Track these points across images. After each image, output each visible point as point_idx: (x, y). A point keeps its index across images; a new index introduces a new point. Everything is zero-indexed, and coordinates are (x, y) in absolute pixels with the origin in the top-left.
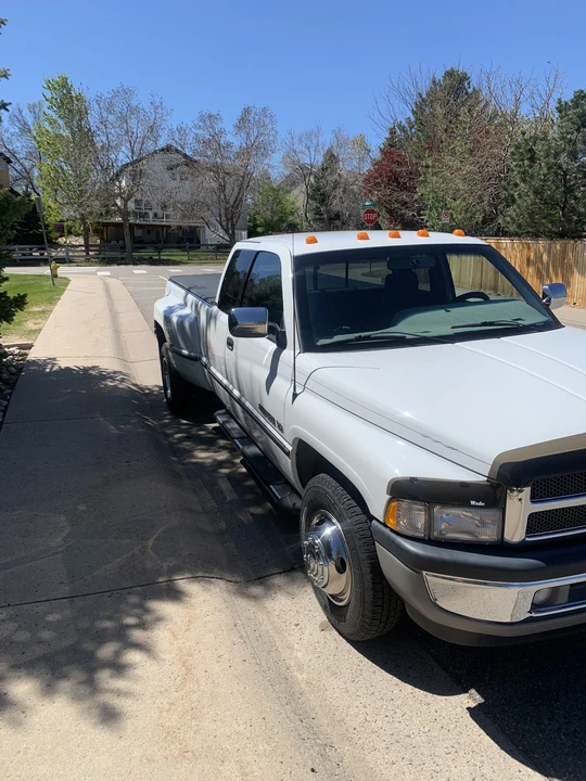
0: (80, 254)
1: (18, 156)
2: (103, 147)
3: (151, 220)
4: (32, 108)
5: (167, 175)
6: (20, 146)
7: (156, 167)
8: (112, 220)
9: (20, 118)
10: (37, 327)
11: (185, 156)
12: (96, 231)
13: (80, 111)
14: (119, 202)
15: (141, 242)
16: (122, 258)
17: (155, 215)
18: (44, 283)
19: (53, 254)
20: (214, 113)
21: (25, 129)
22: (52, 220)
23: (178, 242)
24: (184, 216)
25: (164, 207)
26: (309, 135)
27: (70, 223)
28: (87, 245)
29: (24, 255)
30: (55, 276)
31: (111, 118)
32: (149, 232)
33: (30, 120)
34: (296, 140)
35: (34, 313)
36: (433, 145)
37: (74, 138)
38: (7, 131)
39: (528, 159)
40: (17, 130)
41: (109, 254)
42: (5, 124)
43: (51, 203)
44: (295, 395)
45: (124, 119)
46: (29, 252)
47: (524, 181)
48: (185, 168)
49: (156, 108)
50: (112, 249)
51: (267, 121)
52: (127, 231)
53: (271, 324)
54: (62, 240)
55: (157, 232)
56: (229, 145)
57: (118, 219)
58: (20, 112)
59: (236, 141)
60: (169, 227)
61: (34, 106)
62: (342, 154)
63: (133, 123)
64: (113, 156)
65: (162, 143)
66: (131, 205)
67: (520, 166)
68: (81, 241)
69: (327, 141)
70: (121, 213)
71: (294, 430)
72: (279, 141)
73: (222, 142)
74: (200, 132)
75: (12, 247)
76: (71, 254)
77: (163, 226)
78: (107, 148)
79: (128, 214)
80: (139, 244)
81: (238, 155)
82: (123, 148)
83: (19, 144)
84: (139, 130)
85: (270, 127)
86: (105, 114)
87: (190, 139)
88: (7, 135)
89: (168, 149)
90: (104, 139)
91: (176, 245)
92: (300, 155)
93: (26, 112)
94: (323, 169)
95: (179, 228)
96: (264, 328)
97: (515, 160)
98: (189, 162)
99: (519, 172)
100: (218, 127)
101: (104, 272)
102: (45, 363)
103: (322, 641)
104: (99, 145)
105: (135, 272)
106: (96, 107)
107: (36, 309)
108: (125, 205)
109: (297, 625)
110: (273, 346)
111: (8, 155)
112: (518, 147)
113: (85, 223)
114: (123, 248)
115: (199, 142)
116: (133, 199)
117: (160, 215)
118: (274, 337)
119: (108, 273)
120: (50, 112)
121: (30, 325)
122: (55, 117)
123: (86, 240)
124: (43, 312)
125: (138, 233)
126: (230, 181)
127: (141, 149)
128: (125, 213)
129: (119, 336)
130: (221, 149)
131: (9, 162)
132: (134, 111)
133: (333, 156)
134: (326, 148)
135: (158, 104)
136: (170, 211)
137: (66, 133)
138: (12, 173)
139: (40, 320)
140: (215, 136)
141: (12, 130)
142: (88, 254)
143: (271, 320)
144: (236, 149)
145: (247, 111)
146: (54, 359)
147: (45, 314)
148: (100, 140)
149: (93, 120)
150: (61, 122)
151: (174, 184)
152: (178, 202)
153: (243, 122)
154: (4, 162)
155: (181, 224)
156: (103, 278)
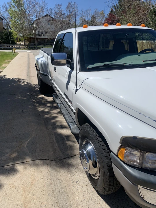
0: (23, 46)
1: (5, 18)
2: (28, 15)
3: (43, 37)
4: (8, 4)
5: (47, 23)
6: (6, 15)
7: (44, 21)
8: (32, 37)
9: (5, 7)
10: (5, 66)
11: (52, 17)
12: (28, 40)
13: (21, 4)
14: (33, 31)
15: (40, 43)
16: (35, 48)
17: (44, 35)
18: (11, 54)
19: (16, 46)
20: (60, 4)
21: (7, 10)
22: (15, 37)
23: (50, 43)
24: (51, 35)
25: (46, 33)
26: (87, 11)
27: (20, 38)
28: (25, 44)
29: (7, 47)
30: (15, 52)
31: (30, 6)
32: (42, 40)
33: (8, 7)
34: (84, 13)
35: (6, 62)
36: (124, 12)
37: (20, 12)
38: (2, 11)
39: (154, 15)
40: (5, 10)
41: (31, 46)
42: (1, 9)
43: (14, 32)
44: (77, 90)
45: (34, 6)
46: (9, 46)
47: (152, 21)
48: (52, 21)
49: (43, 3)
50: (32, 45)
51: (75, 6)
52: (36, 40)
53: (68, 60)
54: (18, 43)
55: (45, 40)
56: (64, 14)
57: (33, 36)
58: (5, 5)
59: (66, 13)
60: (47, 39)
61: (9, 3)
62: (97, 17)
63: (36, 7)
64: (31, 18)
65: (45, 14)
66: (37, 32)
67: (152, 17)
68: (23, 43)
69: (92, 13)
70: (34, 35)
71: (76, 105)
72: (79, 13)
73: (62, 13)
74: (56, 10)
75: (4, 44)
76: (20, 46)
77: (46, 38)
78: (30, 15)
79: (36, 35)
80: (39, 44)
81: (67, 17)
82: (34, 15)
83: (5, 14)
84: (38, 9)
85: (76, 8)
86: (29, 5)
87: (53, 12)
88: (2, 12)
89: (47, 15)
90: (28, 12)
91: (50, 44)
92: (85, 17)
93: (7, 5)
94: (91, 21)
95: (50, 39)
96: (65, 61)
97: (150, 15)
98: (53, 19)
99: (151, 19)
100: (61, 9)
101: (29, 51)
102: (3, 77)
103: (87, 192)
104: (27, 14)
105: (37, 51)
106: (26, 2)
107: (6, 61)
108: (35, 32)
109: (77, 182)
110: (69, 69)
111: (2, 18)
112: (151, 11)
113: (24, 38)
114: (35, 45)
115: (55, 13)
116: (37, 30)
117: (45, 35)
118: (69, 66)
119: (30, 52)
120: (13, 4)
121: (4, 66)
122: (15, 6)
123: (25, 42)
124: (8, 62)
125: (39, 40)
126: (64, 25)
127: (39, 15)
128: (35, 35)
129: (29, 69)
130: (62, 15)
131: (3, 20)
132: (37, 3)
133: (94, 17)
134: (92, 15)
135: (43, 1)
136: (48, 34)
137: (18, 10)
138: (4, 23)
139: (7, 64)
140: (60, 11)
141: (3, 10)
142: (25, 46)
143: (68, 58)
144: (66, 15)
145: (69, 3)
146: (6, 76)
147: (9, 62)
148: (27, 12)
149: (25, 6)
150: (16, 7)
151: (49, 26)
152: (50, 31)
153: (68, 6)
154: (1, 20)
155: (51, 38)
156: (28, 53)
